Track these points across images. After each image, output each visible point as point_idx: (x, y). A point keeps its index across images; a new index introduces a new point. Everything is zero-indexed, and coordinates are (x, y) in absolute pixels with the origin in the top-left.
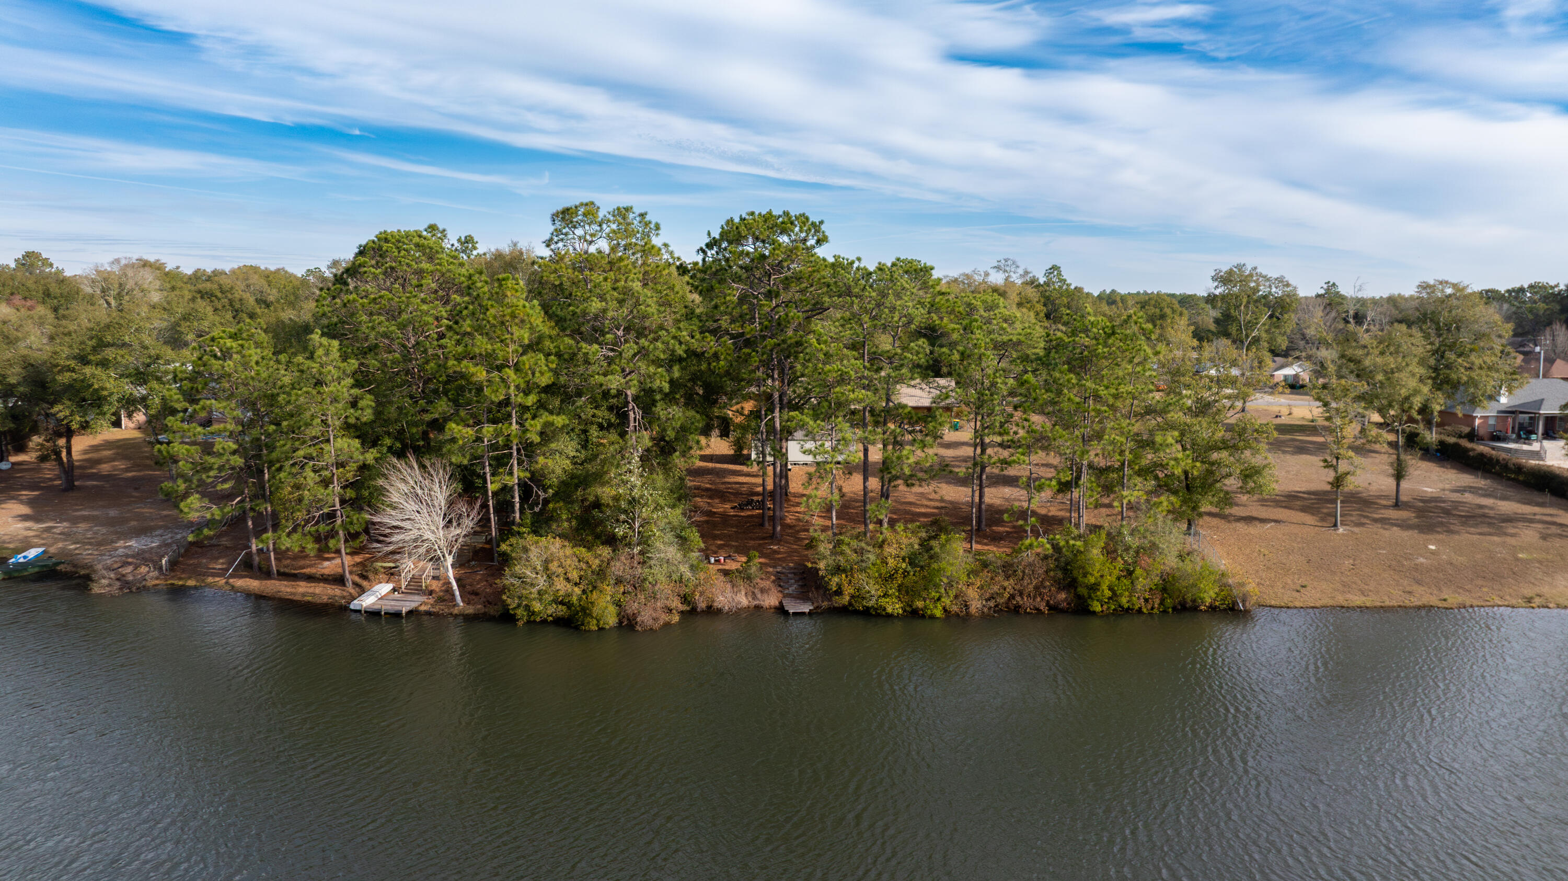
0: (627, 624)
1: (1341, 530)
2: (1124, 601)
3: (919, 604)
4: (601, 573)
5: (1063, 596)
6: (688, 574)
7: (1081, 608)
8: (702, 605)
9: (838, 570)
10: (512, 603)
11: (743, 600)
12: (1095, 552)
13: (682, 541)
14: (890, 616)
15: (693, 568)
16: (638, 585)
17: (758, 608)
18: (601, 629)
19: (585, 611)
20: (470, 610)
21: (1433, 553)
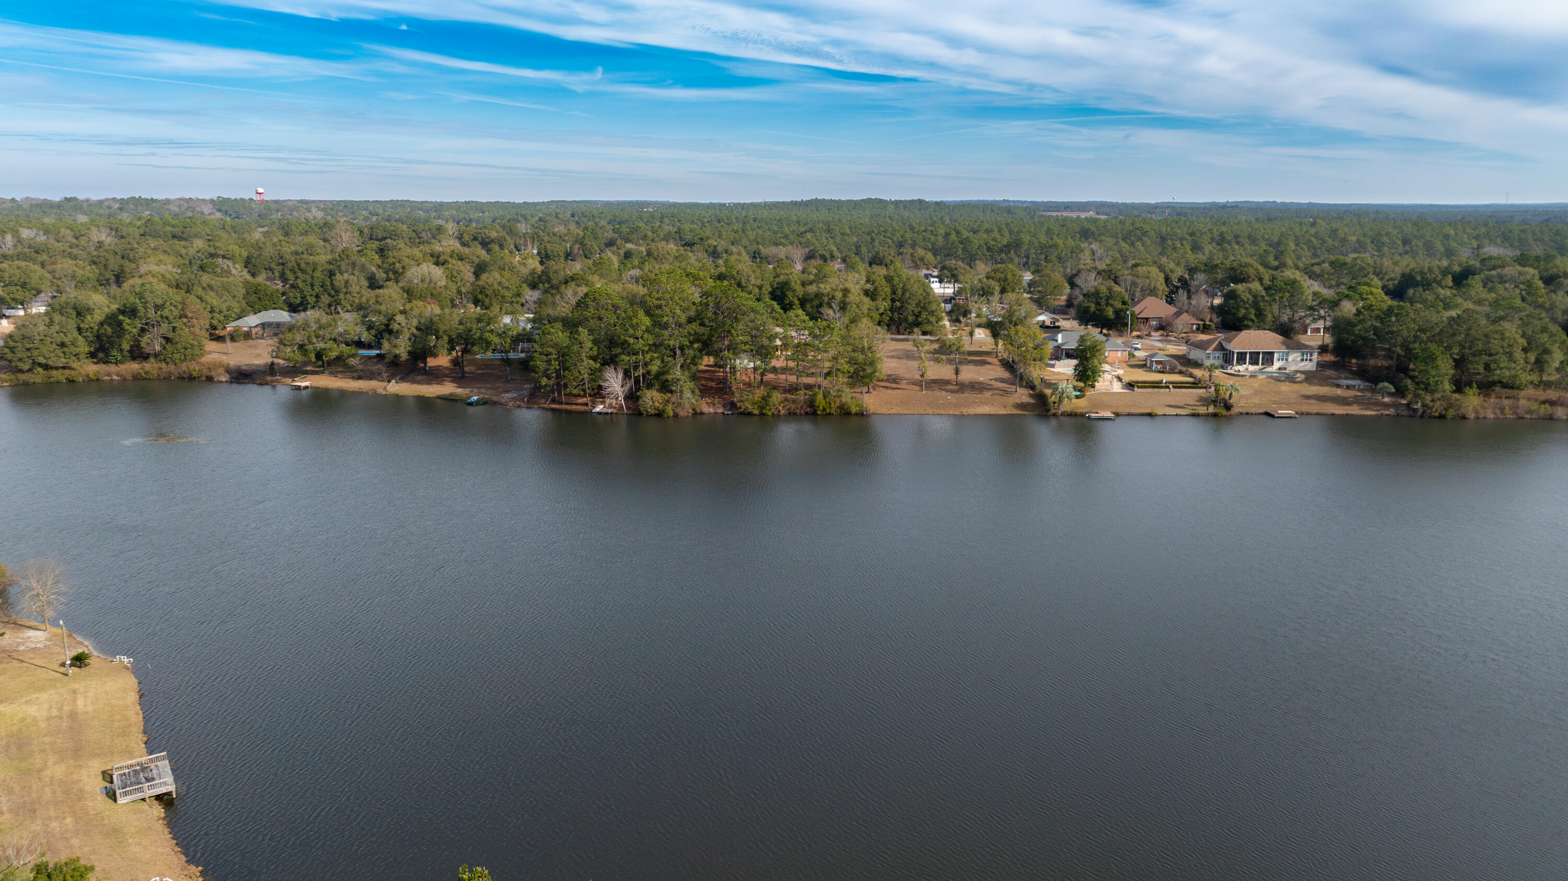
0: (676, 415)
1: (926, 392)
2: (828, 411)
3: (764, 411)
4: (668, 401)
5: (809, 409)
6: (695, 402)
7: (815, 413)
8: (699, 411)
9: (741, 401)
10: (642, 409)
11: (712, 410)
12: (822, 396)
13: (693, 392)
14: (755, 415)
15: (697, 401)
16: (679, 404)
17: (716, 413)
18: (668, 417)
19: (664, 411)
20: (628, 412)
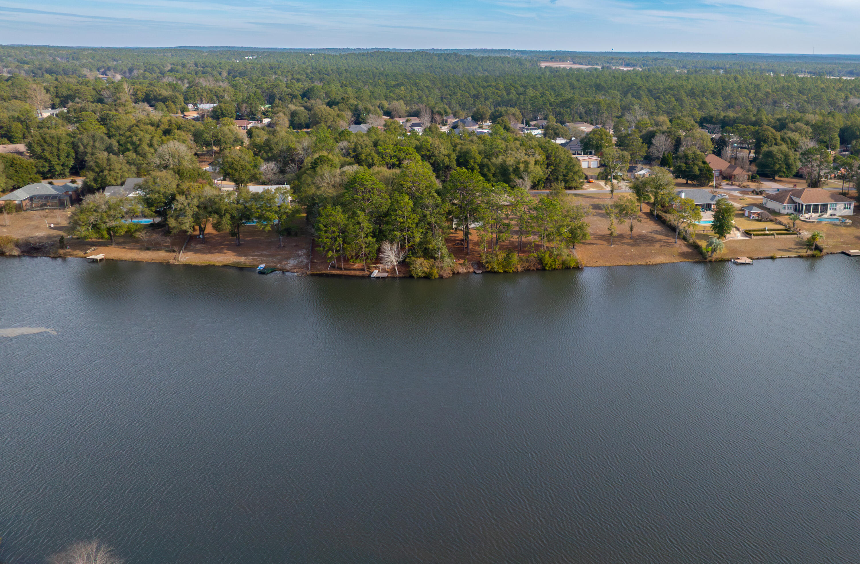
0: (441, 277)
1: (612, 246)
2: (553, 267)
3: (507, 270)
4: (433, 266)
5: (539, 266)
6: (452, 265)
7: (544, 269)
8: (456, 272)
9: (487, 262)
10: (413, 273)
11: (465, 271)
12: (547, 256)
13: (450, 257)
14: (500, 273)
15: (453, 263)
16: (442, 267)
17: (469, 272)
18: (435, 279)
19: (431, 274)
20: (401, 276)
21: (632, 252)
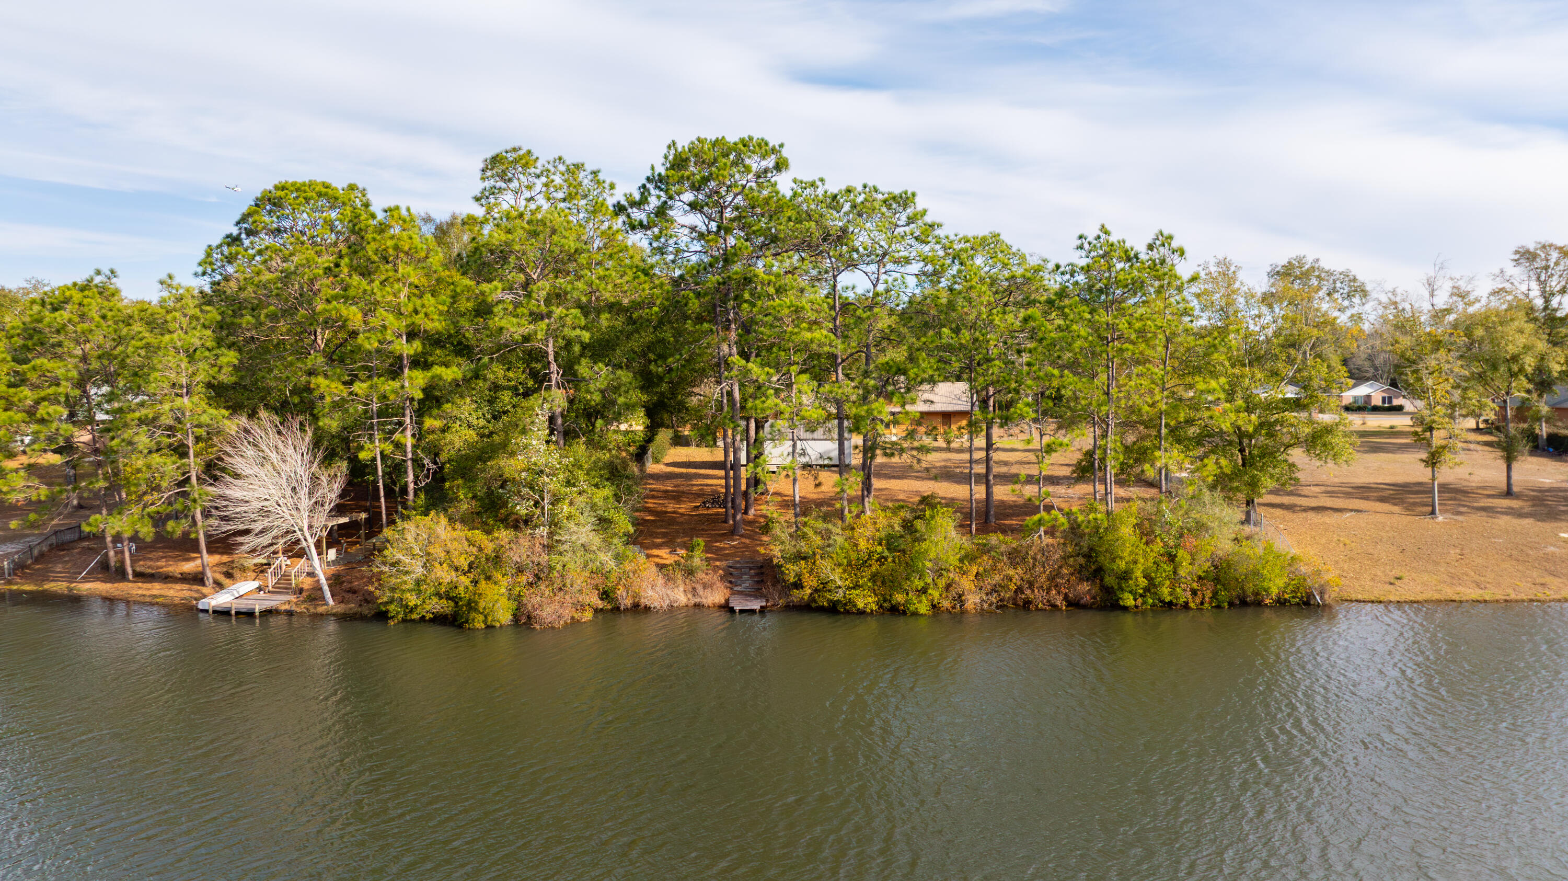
0: (524, 621)
1: (1440, 518)
2: (1165, 592)
3: (899, 598)
4: (497, 560)
5: (1085, 587)
6: (612, 564)
7: (1109, 603)
9: (800, 557)
11: (680, 596)
12: (1126, 531)
13: (603, 523)
14: (861, 613)
15: (618, 557)
17: (697, 607)
18: (490, 627)
19: (471, 605)
20: (341, 608)
21: (1565, 541)
